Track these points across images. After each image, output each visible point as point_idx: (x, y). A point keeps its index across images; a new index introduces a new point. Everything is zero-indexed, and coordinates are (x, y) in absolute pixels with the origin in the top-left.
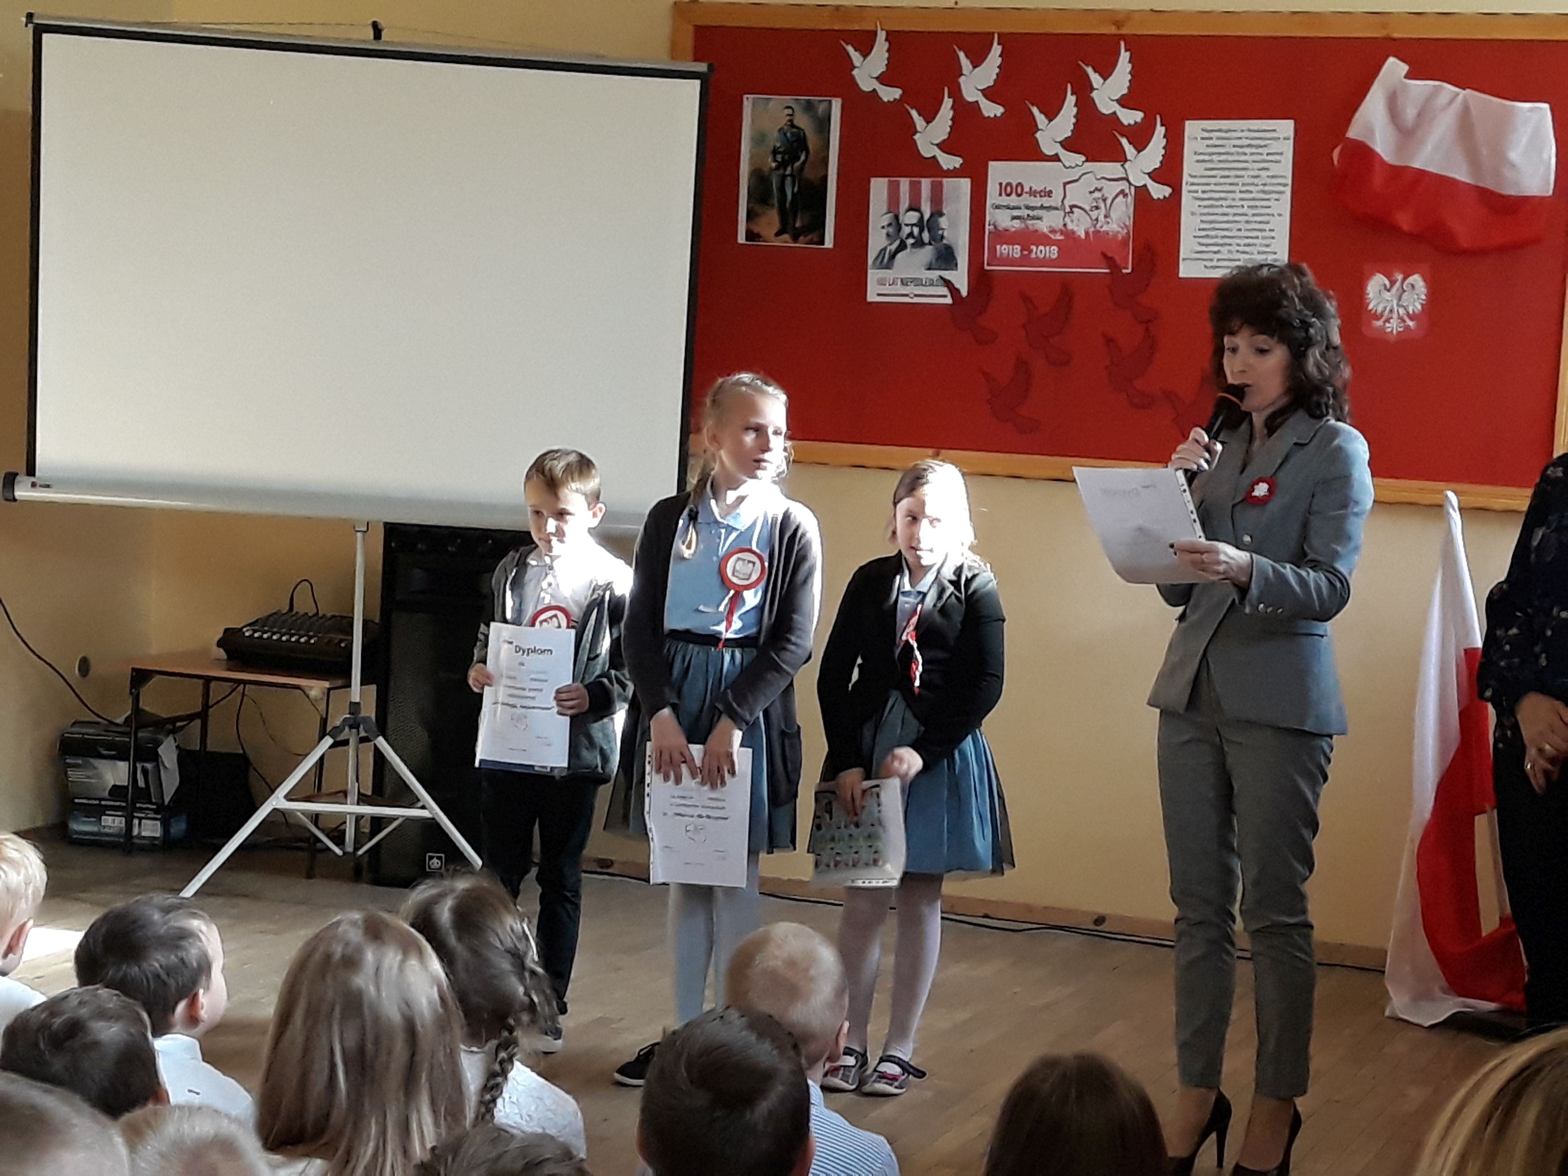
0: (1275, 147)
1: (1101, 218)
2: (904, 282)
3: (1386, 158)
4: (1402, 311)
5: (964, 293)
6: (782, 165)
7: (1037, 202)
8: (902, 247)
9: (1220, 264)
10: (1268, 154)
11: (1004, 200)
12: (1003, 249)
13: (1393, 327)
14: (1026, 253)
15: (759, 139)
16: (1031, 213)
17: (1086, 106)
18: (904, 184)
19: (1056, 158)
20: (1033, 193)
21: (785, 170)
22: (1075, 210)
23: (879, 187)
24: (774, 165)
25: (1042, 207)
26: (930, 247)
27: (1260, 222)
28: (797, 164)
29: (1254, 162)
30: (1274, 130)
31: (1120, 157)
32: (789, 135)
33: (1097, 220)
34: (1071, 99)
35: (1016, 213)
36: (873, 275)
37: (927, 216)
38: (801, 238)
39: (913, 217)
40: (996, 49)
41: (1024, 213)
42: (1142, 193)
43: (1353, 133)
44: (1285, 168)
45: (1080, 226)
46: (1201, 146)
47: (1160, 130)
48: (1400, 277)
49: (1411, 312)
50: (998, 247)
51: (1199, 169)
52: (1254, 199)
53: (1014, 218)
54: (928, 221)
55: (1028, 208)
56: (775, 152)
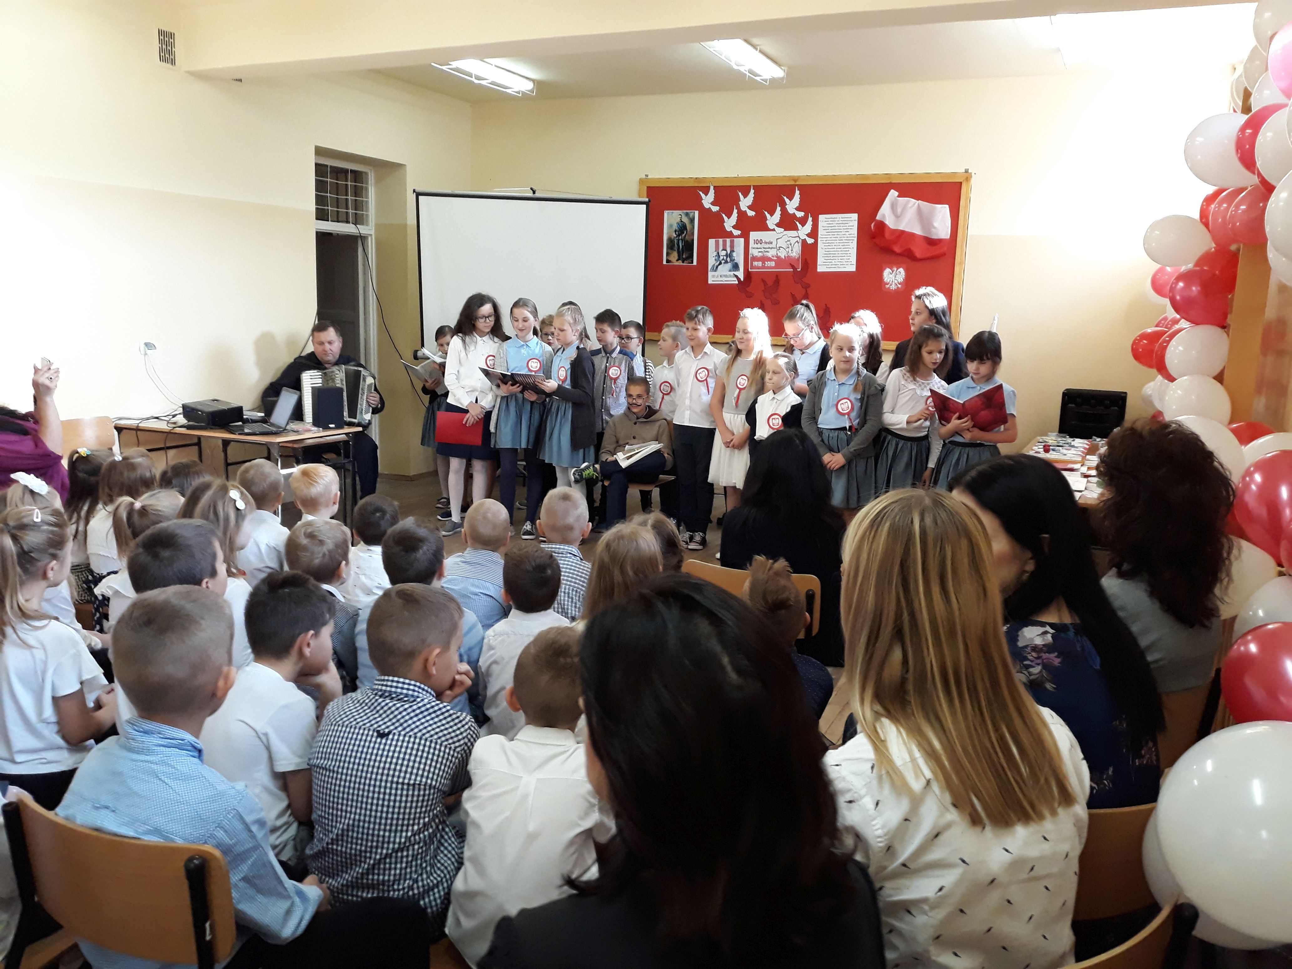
0: (851, 223)
1: (790, 251)
2: (721, 276)
3: (891, 227)
4: (896, 282)
5: (742, 279)
6: (679, 236)
7: (767, 246)
8: (720, 263)
9: (831, 266)
10: (849, 225)
11: (756, 246)
12: (755, 263)
13: (893, 287)
14: (764, 264)
16: (765, 250)
17: (784, 211)
18: (721, 240)
19: (774, 230)
20: (766, 243)
22: (780, 248)
23: (712, 242)
24: (675, 236)
25: (769, 248)
26: (730, 263)
27: (846, 251)
28: (683, 235)
29: (844, 230)
30: (850, 218)
31: (796, 229)
32: (680, 225)
33: (788, 252)
34: (779, 209)
35: (760, 250)
36: (710, 274)
37: (729, 252)
39: (724, 253)
40: (752, 191)
41: (763, 250)
42: (804, 241)
43: (878, 218)
44: (854, 231)
45: (782, 255)
46: (825, 224)
47: (810, 219)
48: (895, 269)
49: (899, 282)
51: (824, 232)
52: (845, 243)
53: (759, 252)
54: (729, 254)
55: (764, 248)
56: (676, 231)
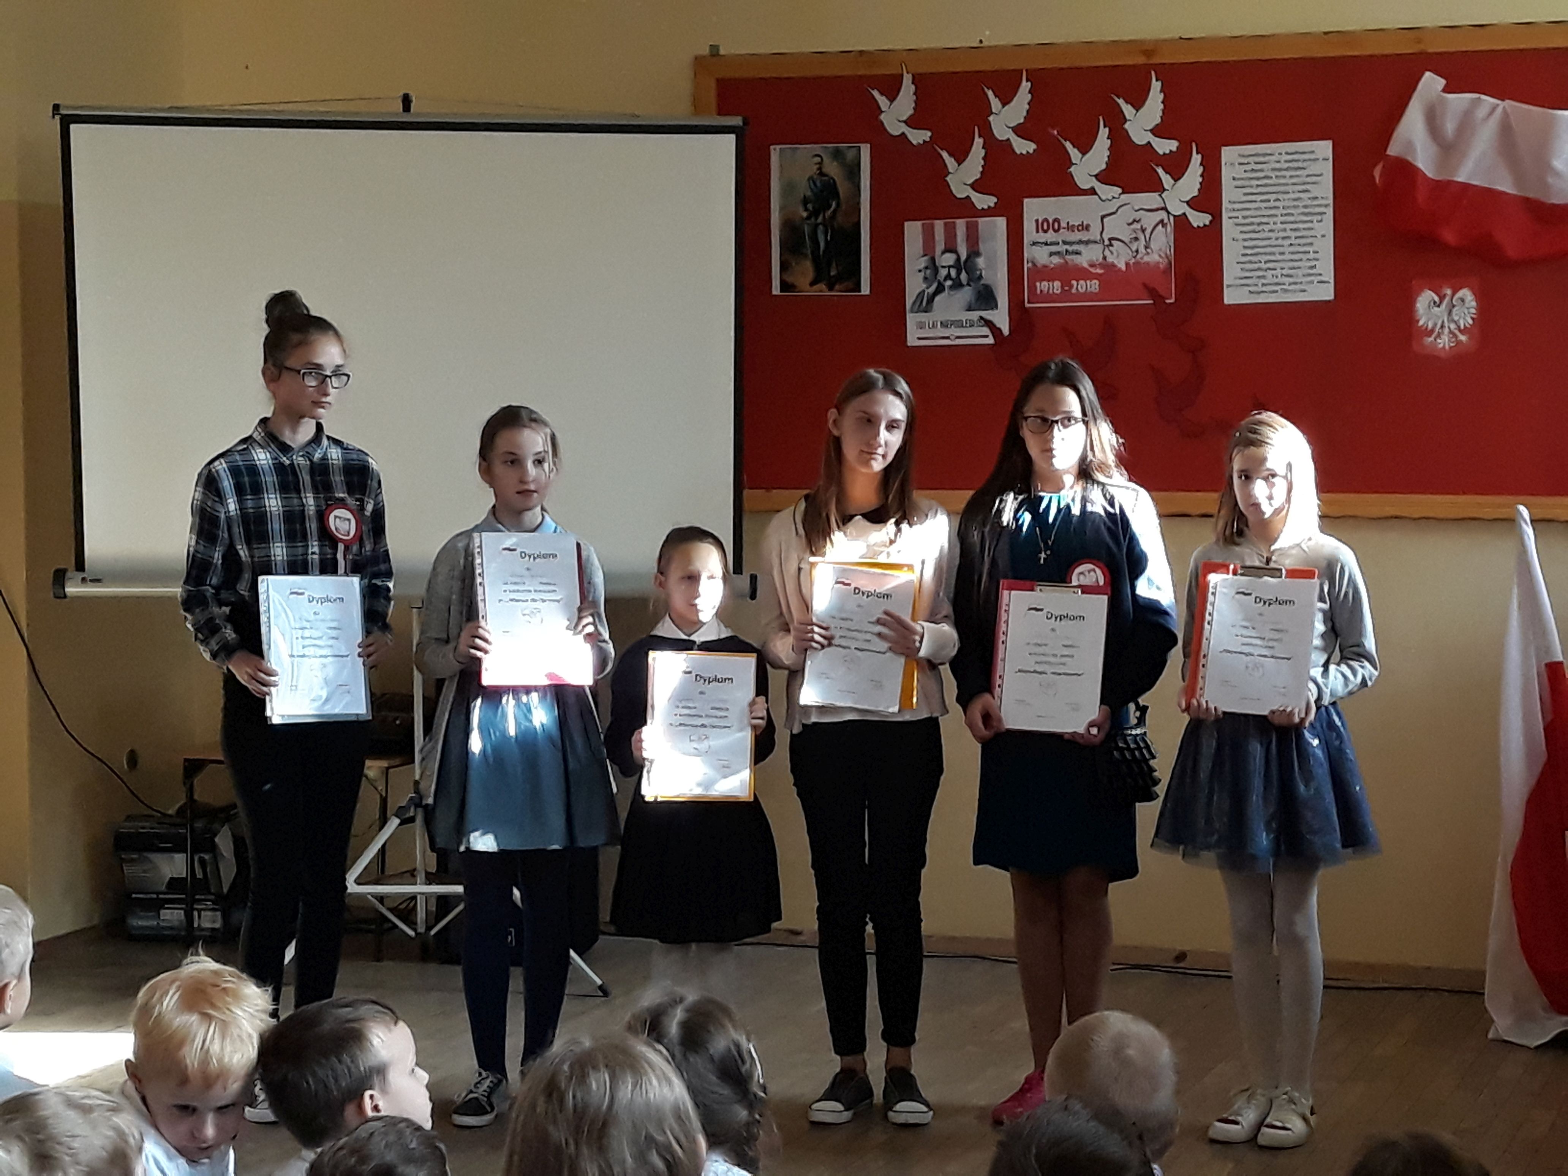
0: (1314, 168)
1: (1142, 250)
2: (944, 325)
3: (1430, 175)
4: (1453, 326)
5: (1006, 331)
6: (814, 214)
7: (1075, 236)
8: (940, 289)
9: (1264, 289)
10: (1308, 176)
11: (1042, 237)
12: (1043, 286)
13: (1444, 342)
14: (1066, 288)
15: (788, 189)
16: (1070, 248)
17: (1119, 137)
18: (939, 226)
19: (1092, 192)
20: (1070, 228)
21: (816, 219)
22: (1113, 242)
23: (913, 231)
24: (805, 214)
25: (1080, 242)
26: (967, 288)
27: (1304, 245)
28: (829, 213)
29: (1294, 184)
30: (1313, 152)
32: (818, 184)
33: (1137, 251)
34: (1104, 132)
35: (1054, 248)
37: (963, 257)
38: (837, 287)
39: (949, 259)
40: (1026, 86)
41: (1062, 248)
42: (1181, 222)
43: (1394, 150)
44: (1325, 189)
45: (1120, 258)
46: (1239, 172)
47: (1196, 159)
48: (1449, 292)
49: (1462, 327)
50: (1038, 284)
51: (1238, 195)
52: (1296, 222)
53: (1052, 254)
54: (966, 261)
55: (1065, 243)
56: (805, 201)
